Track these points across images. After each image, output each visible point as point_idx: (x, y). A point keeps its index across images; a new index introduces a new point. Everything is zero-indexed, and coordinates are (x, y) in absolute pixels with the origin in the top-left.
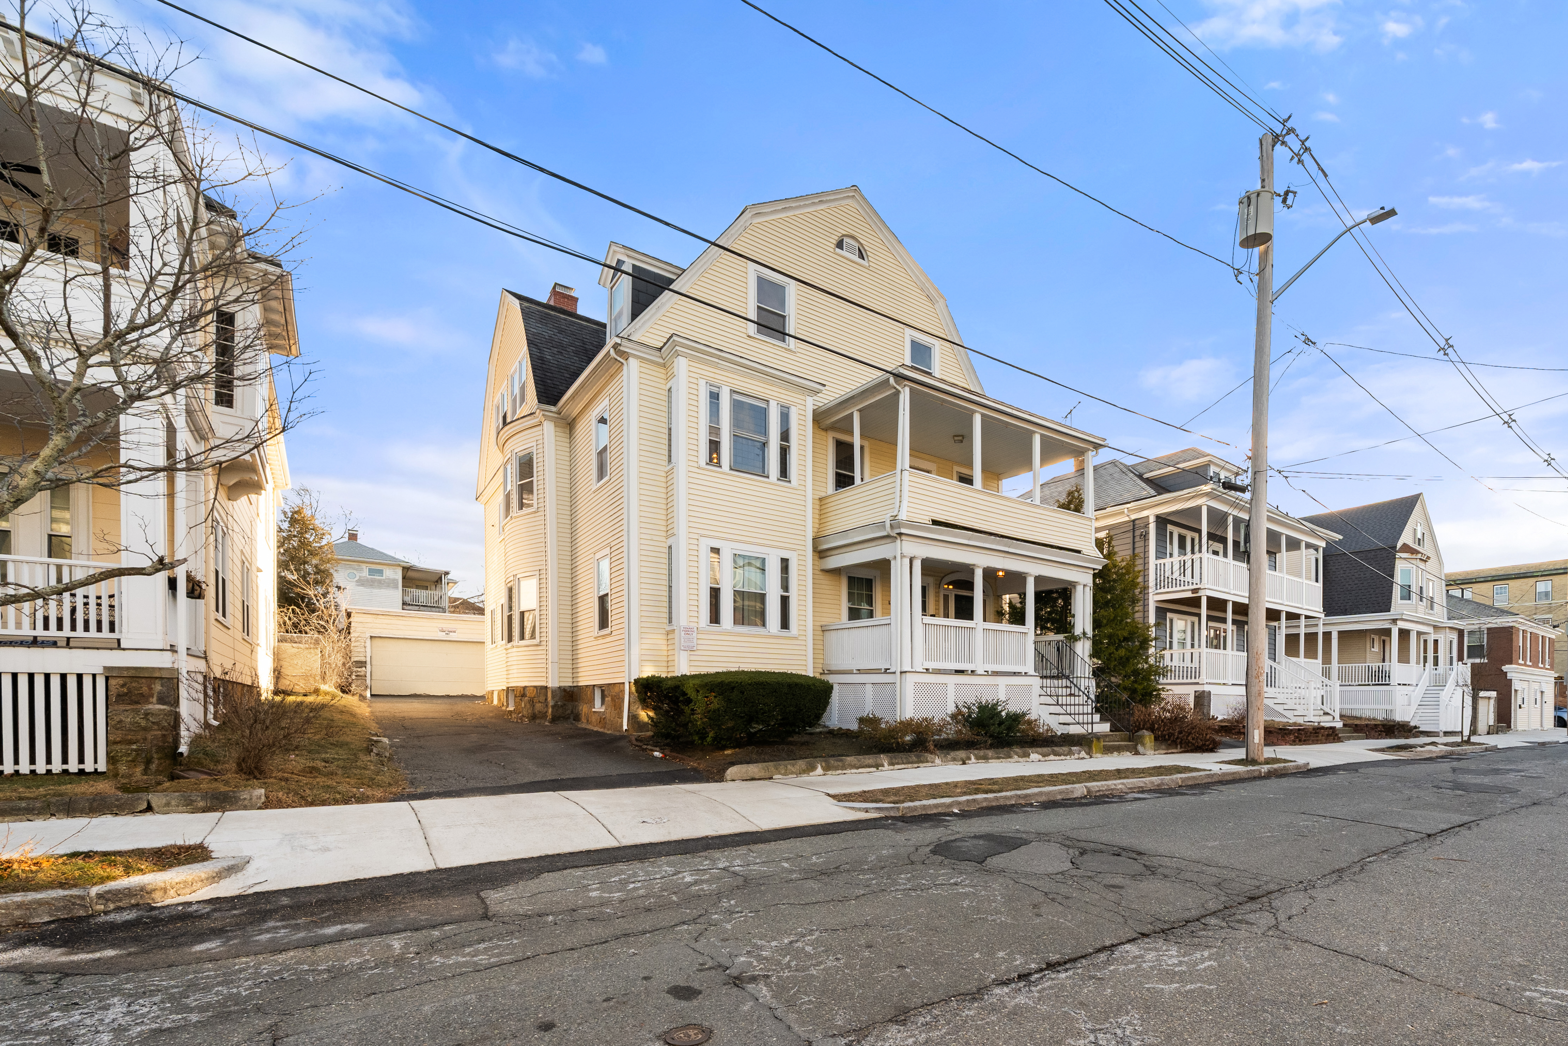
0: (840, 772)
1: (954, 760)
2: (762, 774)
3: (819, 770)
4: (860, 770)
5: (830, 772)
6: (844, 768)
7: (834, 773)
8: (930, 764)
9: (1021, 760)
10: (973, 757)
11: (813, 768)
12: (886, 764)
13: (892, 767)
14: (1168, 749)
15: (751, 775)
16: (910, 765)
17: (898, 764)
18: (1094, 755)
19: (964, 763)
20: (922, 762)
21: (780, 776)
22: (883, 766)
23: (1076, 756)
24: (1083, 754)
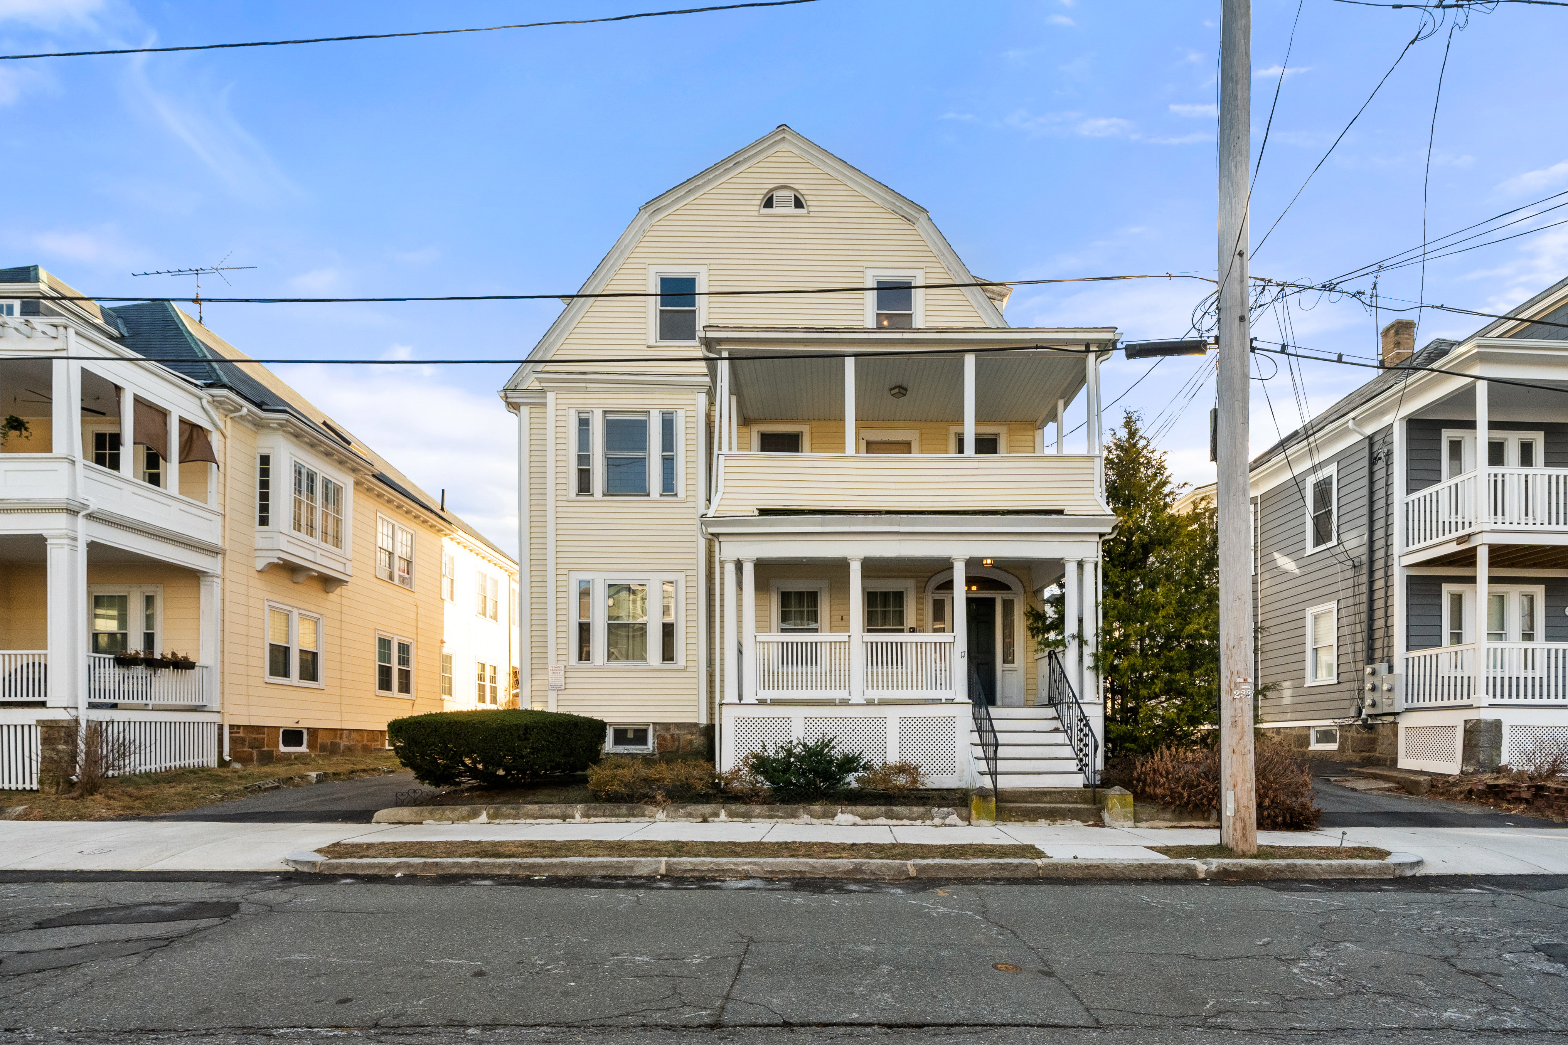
0: (511, 821)
1: (690, 815)
2: (413, 818)
3: (483, 817)
4: (539, 821)
5: (497, 821)
6: (516, 817)
7: (502, 821)
8: (647, 819)
9: (814, 821)
10: (723, 814)
11: (475, 814)
12: (578, 816)
13: (586, 820)
14: (1181, 819)
15: (398, 818)
16: (613, 819)
17: (596, 816)
18: (973, 822)
19: (705, 820)
20: (634, 816)
21: (432, 822)
22: (573, 817)
23: (937, 821)
24: (954, 819)
